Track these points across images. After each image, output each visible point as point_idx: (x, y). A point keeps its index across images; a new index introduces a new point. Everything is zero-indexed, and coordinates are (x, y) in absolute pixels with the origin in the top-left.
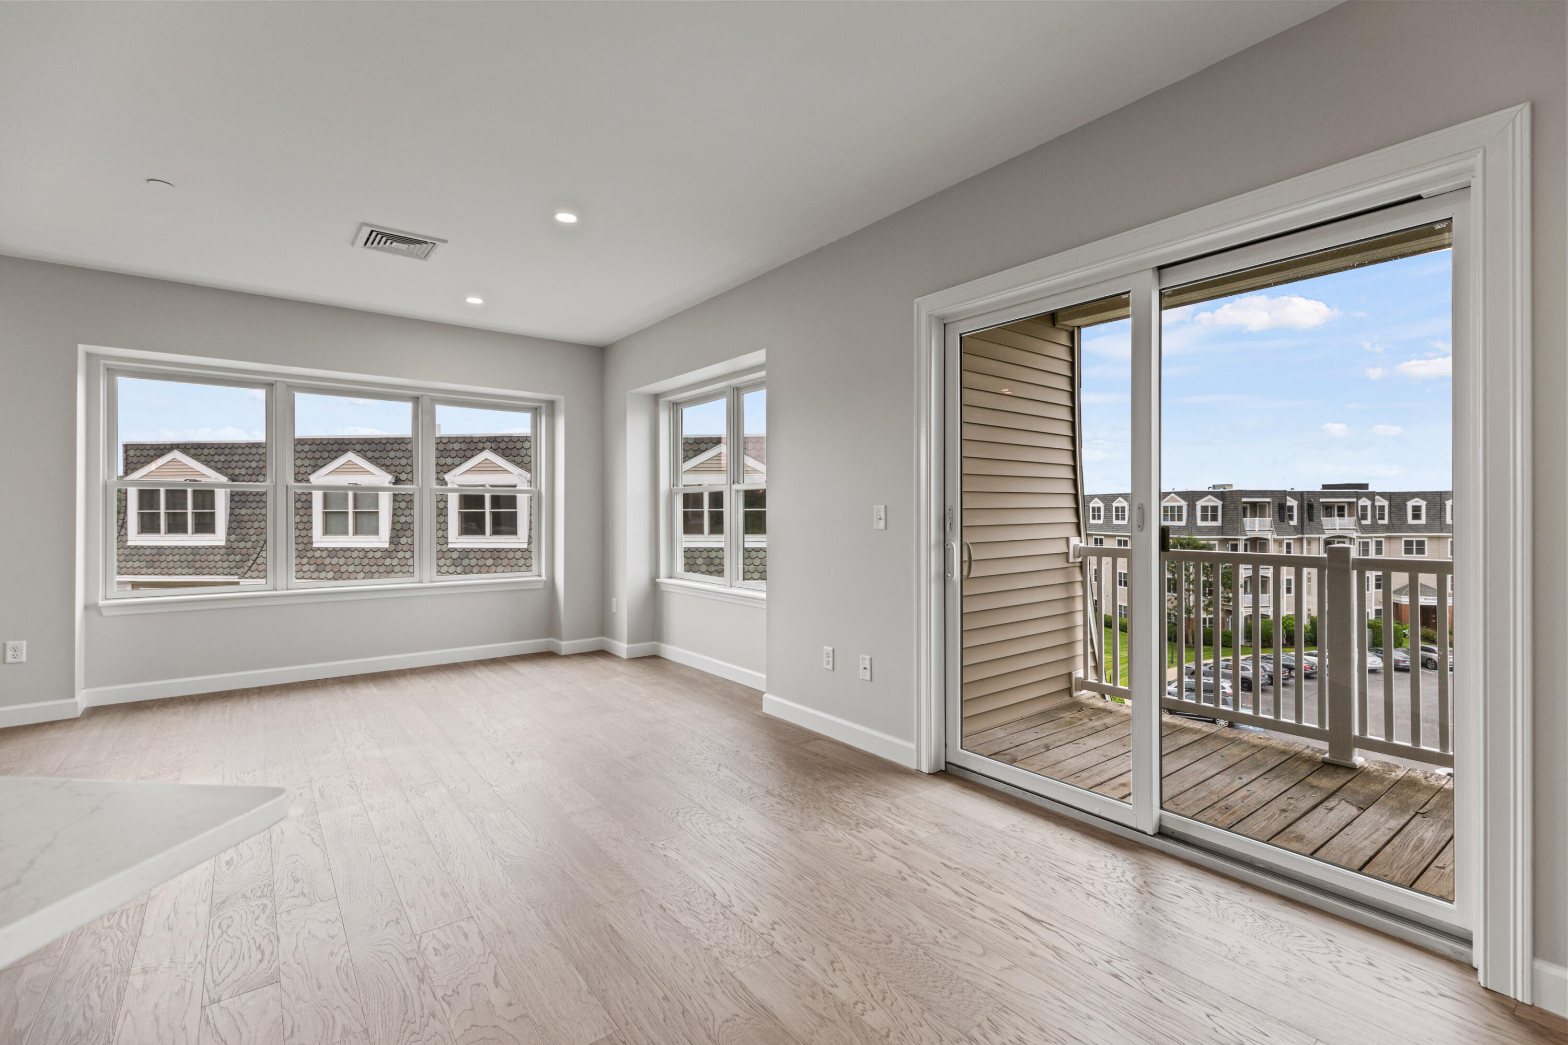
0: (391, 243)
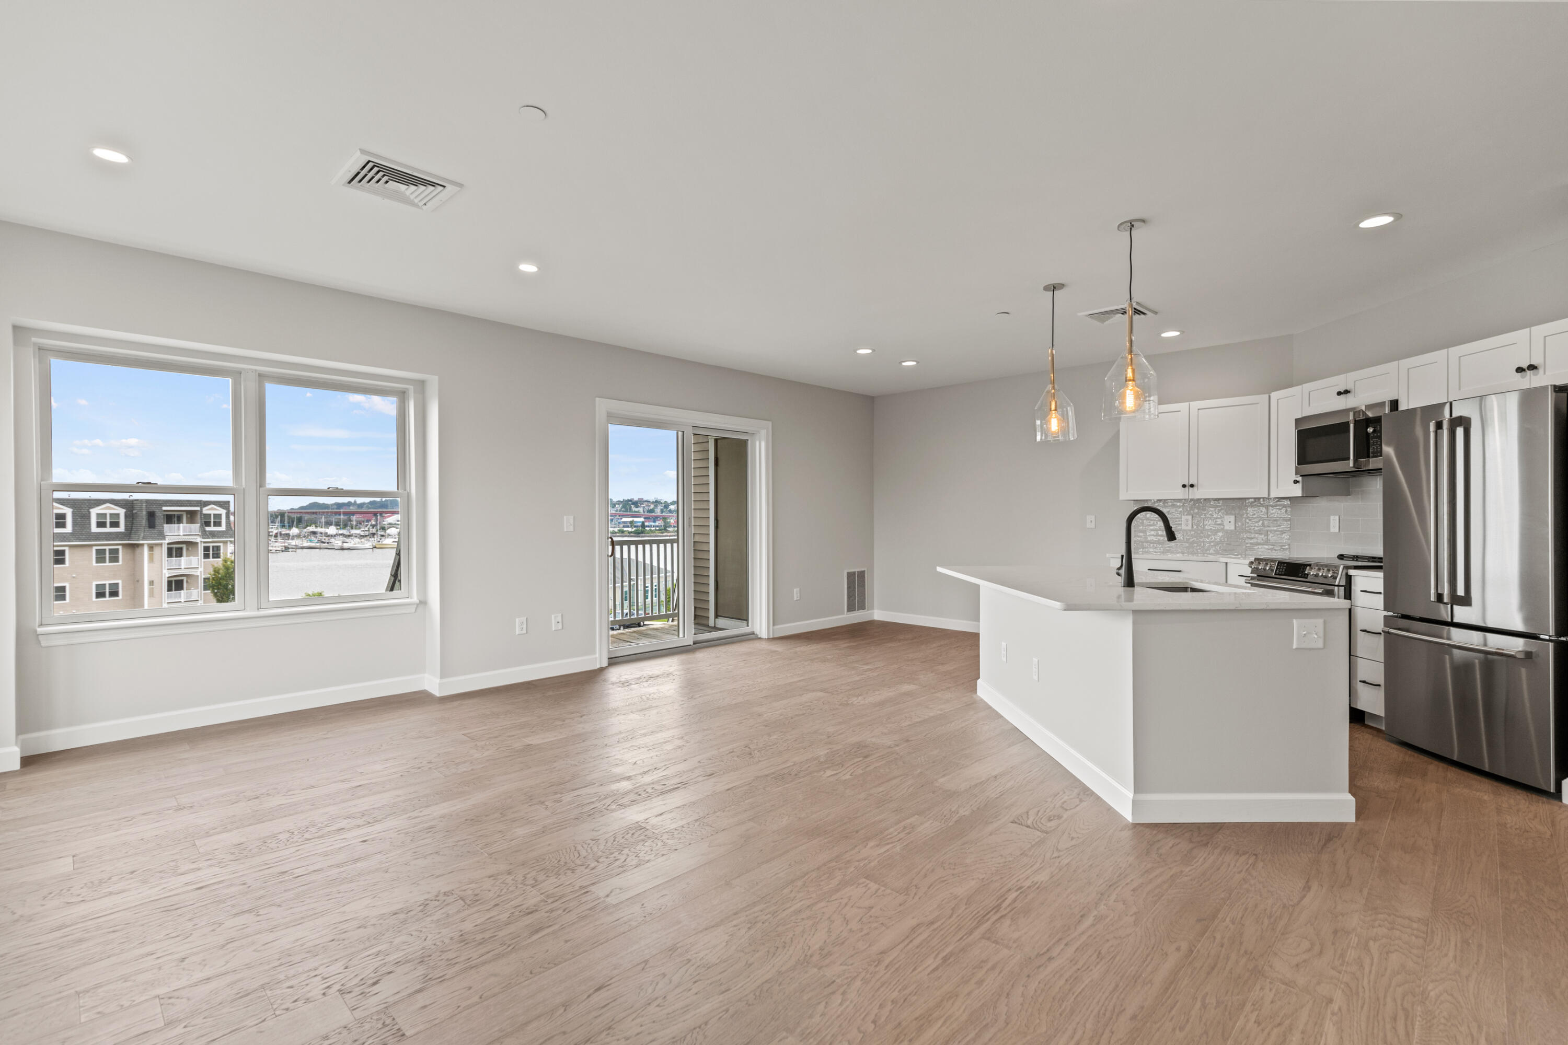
0: (387, 182)
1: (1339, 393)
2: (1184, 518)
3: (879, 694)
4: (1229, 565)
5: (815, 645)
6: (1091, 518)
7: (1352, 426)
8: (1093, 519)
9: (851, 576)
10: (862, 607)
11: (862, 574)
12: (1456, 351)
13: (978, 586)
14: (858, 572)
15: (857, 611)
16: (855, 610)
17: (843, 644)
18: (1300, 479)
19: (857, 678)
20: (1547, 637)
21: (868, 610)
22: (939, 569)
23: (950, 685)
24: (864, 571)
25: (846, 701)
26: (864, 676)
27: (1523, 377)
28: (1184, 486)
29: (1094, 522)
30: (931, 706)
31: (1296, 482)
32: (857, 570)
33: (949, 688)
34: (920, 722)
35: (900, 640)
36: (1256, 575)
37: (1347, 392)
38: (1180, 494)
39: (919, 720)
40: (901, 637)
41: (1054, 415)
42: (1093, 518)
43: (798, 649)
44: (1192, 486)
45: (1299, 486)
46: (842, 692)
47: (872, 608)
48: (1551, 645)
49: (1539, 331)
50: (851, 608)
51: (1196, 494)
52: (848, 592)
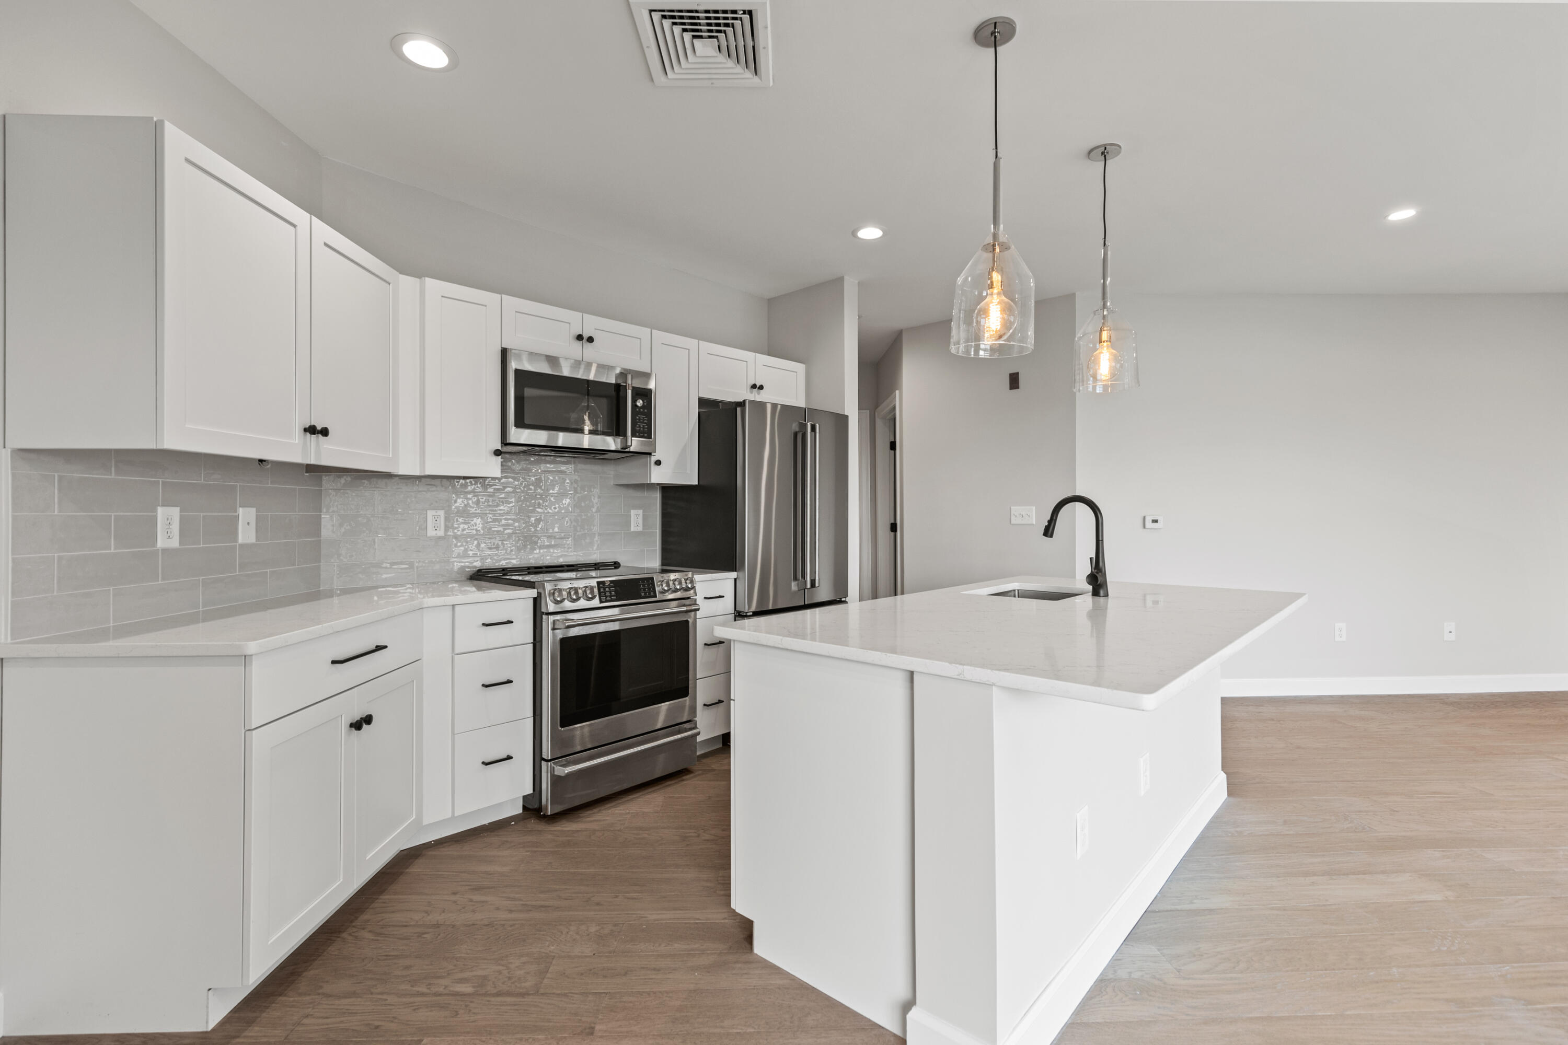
27: (752, 393)
31: (492, 453)
45: (498, 459)
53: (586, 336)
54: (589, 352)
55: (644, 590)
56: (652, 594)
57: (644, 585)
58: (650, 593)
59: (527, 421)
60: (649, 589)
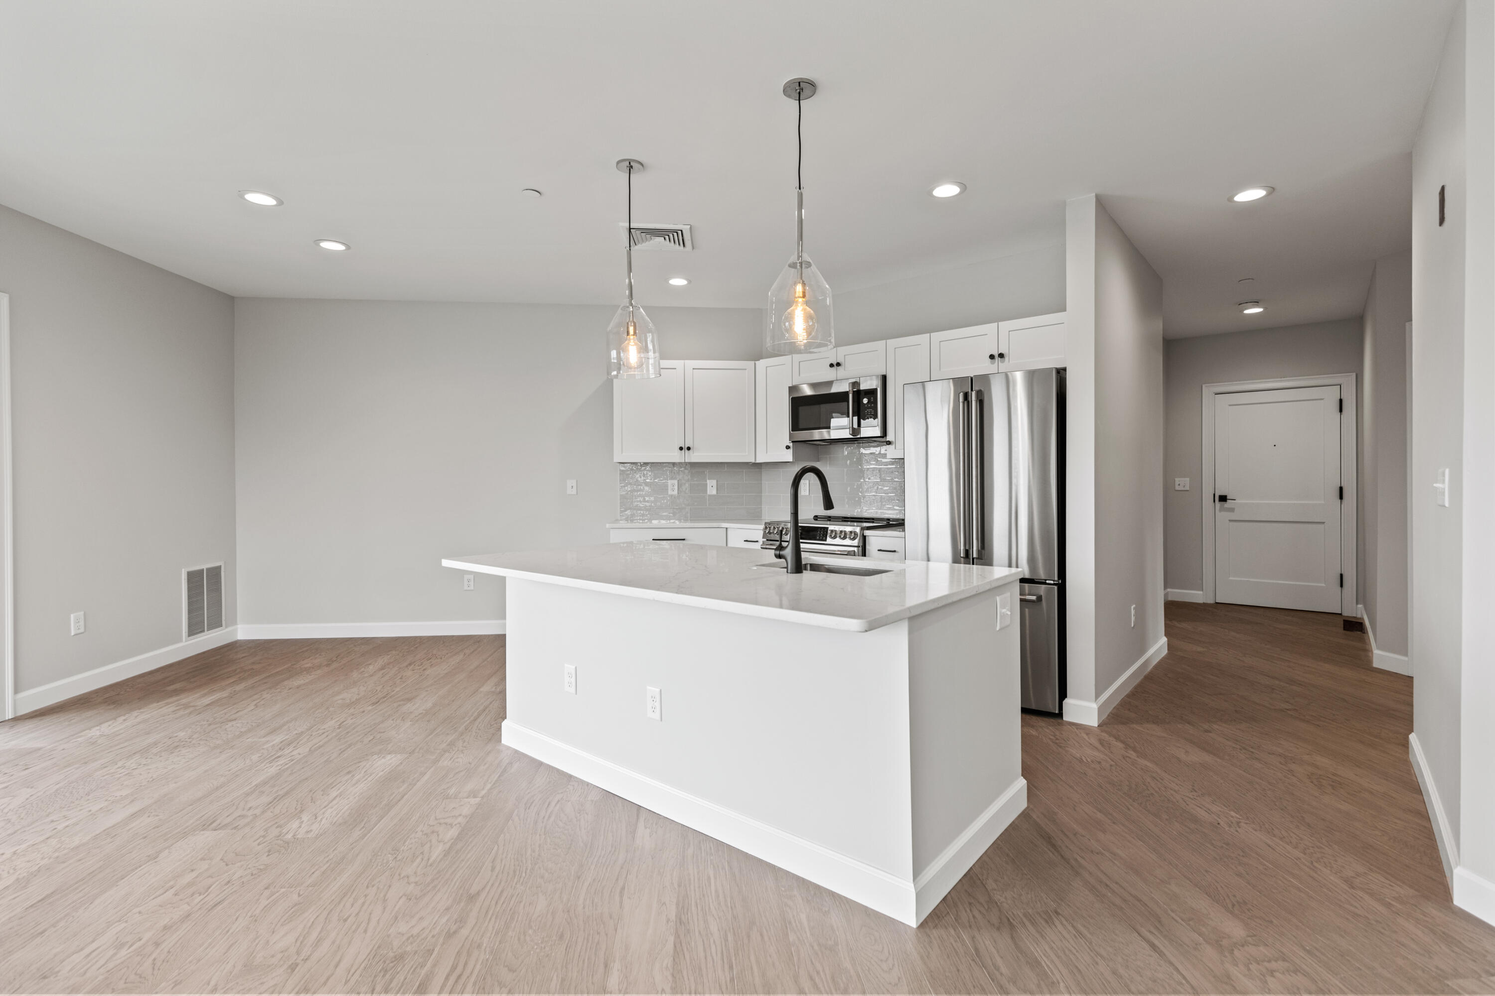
1: (832, 365)
2: (670, 482)
3: (340, 795)
4: (729, 530)
5: (135, 713)
6: (571, 483)
7: (851, 396)
8: (574, 485)
9: (194, 578)
10: (216, 623)
11: (215, 573)
12: (937, 336)
13: (503, 579)
14: (208, 570)
15: (206, 632)
16: (203, 631)
17: (200, 699)
18: (791, 445)
19: (273, 770)
20: (1052, 582)
21: (226, 627)
22: (446, 563)
23: (450, 738)
24: (219, 568)
25: (278, 837)
26: (282, 761)
27: (993, 363)
28: (681, 449)
29: (575, 488)
30: (452, 791)
31: (788, 447)
32: (205, 566)
33: (452, 744)
34: (459, 838)
35: (308, 670)
36: (765, 540)
37: (838, 364)
38: (677, 457)
39: (453, 833)
40: (307, 664)
41: (632, 341)
42: (574, 483)
43: (95, 732)
44: (689, 449)
45: (791, 451)
46: (255, 816)
47: (234, 622)
48: (1056, 587)
49: (1005, 325)
50: (195, 628)
51: (694, 457)
52: (190, 604)
53: (835, 364)
54: (841, 372)
55: (820, 535)
56: (824, 538)
57: (820, 532)
58: (822, 538)
59: (801, 427)
60: (823, 535)
